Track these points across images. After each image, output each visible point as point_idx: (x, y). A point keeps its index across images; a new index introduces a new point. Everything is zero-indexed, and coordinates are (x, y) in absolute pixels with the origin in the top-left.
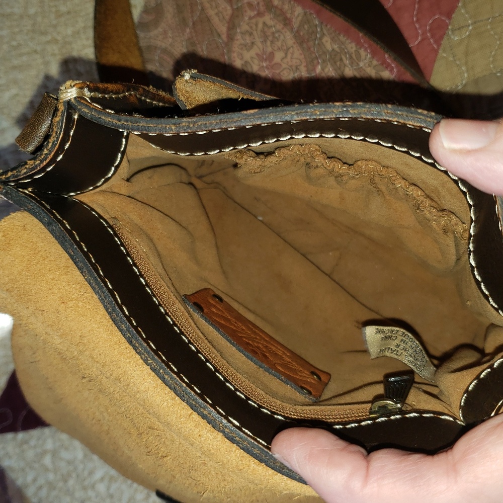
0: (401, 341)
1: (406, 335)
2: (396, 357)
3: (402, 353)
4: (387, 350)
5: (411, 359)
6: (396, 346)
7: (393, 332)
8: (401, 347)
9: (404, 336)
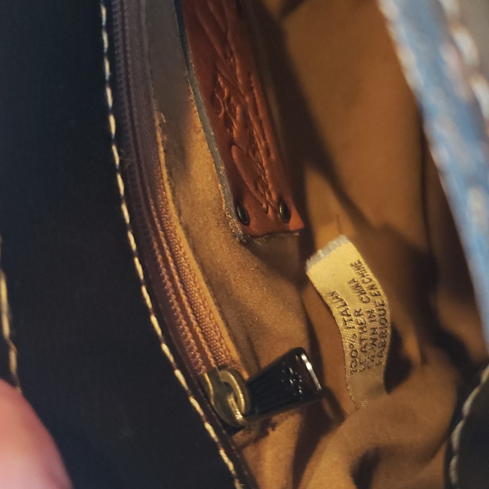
0: (368, 312)
1: (383, 310)
2: (341, 324)
3: (354, 327)
4: (340, 304)
5: (357, 345)
6: (356, 311)
7: (372, 289)
8: (360, 319)
9: (379, 310)
